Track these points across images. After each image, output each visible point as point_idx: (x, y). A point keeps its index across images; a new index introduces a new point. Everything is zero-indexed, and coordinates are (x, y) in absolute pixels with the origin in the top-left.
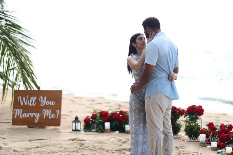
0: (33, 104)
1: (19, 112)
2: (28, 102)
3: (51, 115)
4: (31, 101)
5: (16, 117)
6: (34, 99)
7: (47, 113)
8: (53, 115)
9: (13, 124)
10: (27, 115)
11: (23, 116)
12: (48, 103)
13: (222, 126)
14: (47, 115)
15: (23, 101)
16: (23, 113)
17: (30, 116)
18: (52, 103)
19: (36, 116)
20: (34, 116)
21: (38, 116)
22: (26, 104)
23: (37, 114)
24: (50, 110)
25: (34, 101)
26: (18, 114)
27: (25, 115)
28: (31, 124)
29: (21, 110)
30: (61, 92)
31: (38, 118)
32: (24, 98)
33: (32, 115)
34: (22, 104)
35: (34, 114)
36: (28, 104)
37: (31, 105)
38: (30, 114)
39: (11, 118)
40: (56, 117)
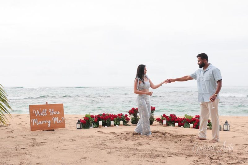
0: (45, 114)
1: (35, 121)
2: (41, 113)
3: (59, 121)
4: (43, 113)
5: (33, 125)
6: (45, 111)
7: (56, 120)
8: (60, 121)
9: (32, 130)
10: (41, 122)
11: (39, 123)
12: (55, 113)
13: (171, 115)
14: (56, 121)
15: (37, 113)
16: (38, 121)
17: (44, 123)
18: (58, 113)
19: (48, 123)
20: (47, 122)
21: (49, 122)
22: (40, 115)
23: (49, 121)
24: (57, 118)
25: (45, 113)
26: (35, 123)
27: (40, 123)
28: (45, 128)
29: (37, 119)
30: (62, 105)
31: (50, 123)
32: (38, 111)
33: (45, 122)
34: (37, 115)
35: (47, 121)
36: (42, 115)
37: (43, 115)
38: (44, 121)
39: (30, 126)
40: (62, 122)
